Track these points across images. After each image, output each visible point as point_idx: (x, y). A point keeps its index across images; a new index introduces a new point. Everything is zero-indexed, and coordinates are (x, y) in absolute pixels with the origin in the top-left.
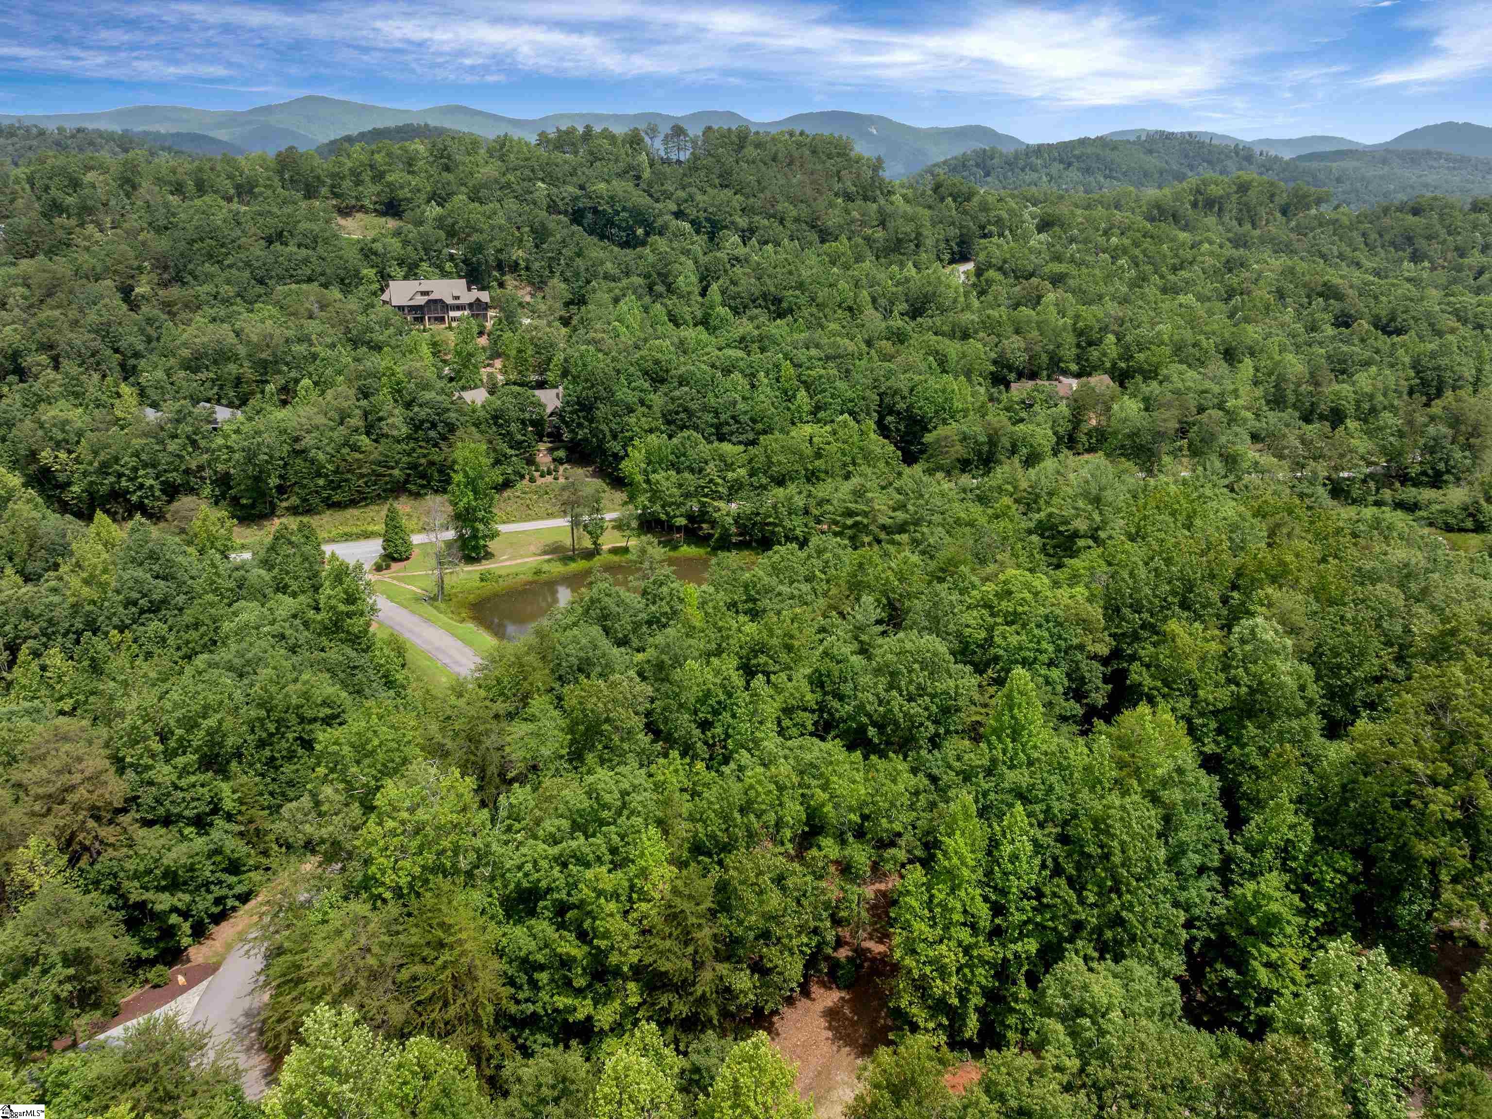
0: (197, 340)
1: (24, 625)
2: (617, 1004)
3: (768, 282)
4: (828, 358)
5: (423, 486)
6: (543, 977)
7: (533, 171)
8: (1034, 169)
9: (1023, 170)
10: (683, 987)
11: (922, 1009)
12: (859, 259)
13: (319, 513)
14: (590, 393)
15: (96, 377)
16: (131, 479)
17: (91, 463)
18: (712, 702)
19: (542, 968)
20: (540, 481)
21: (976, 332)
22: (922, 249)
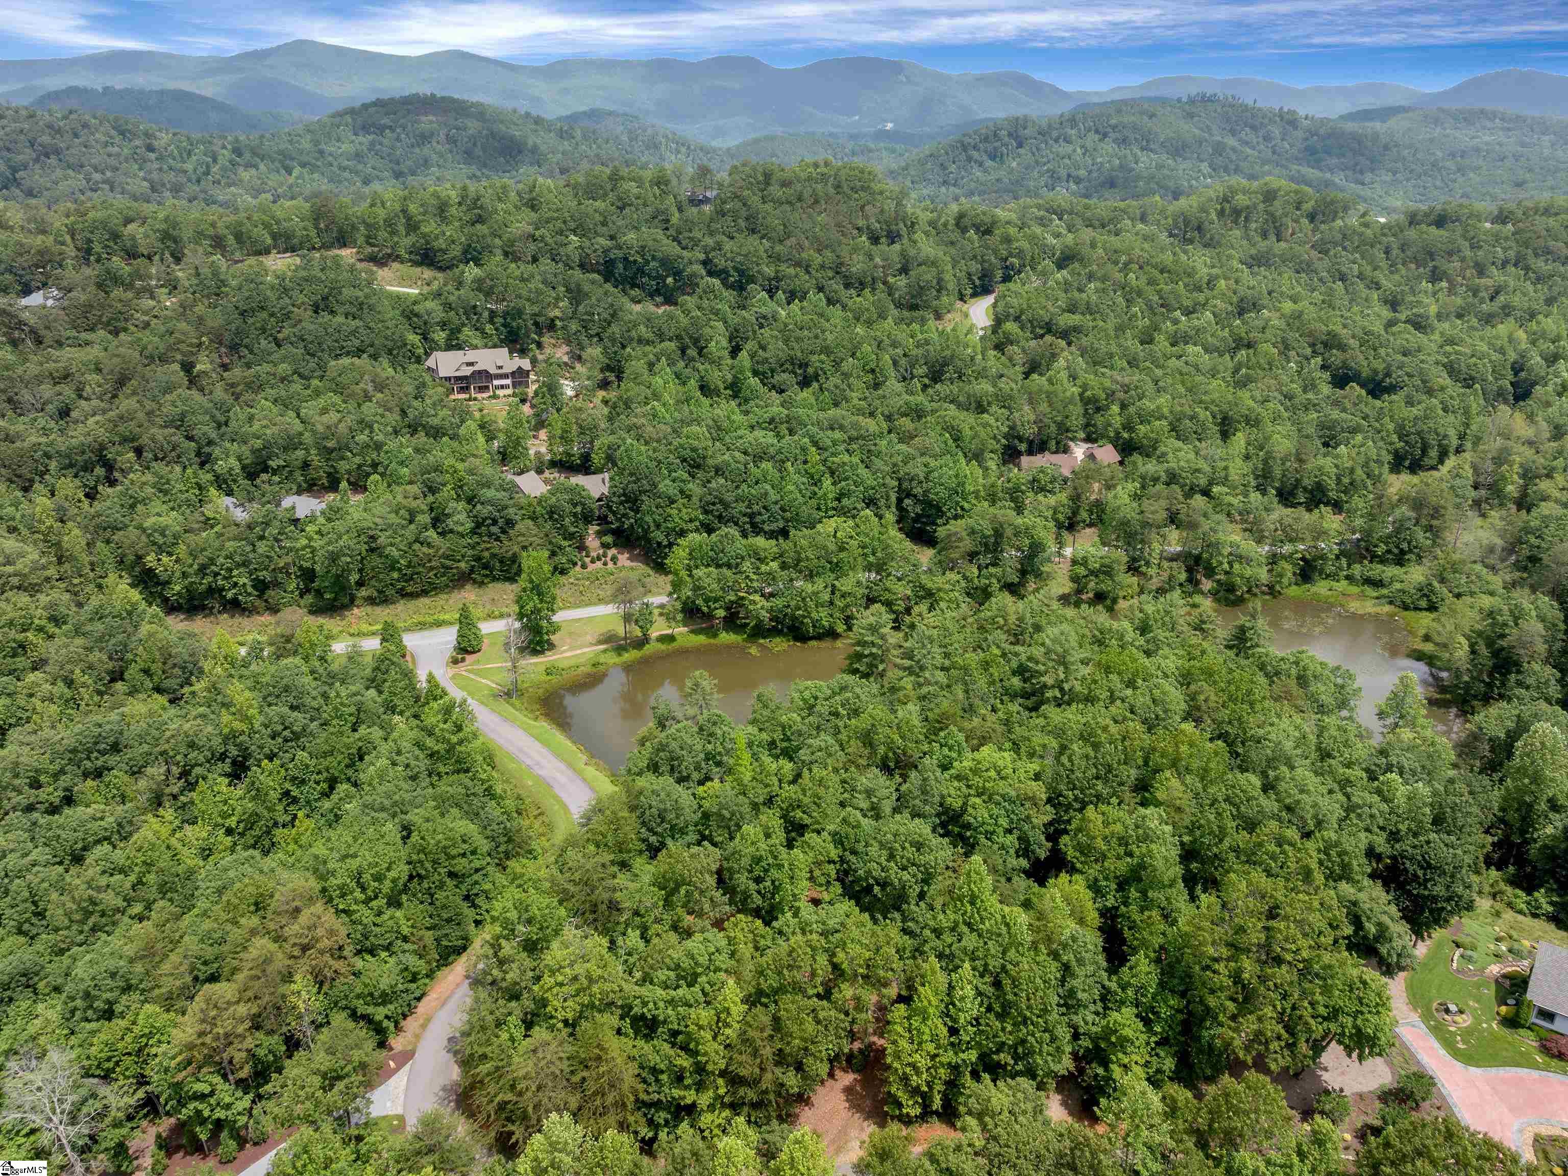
0: (268, 432)
1: (193, 755)
2: (711, 1093)
3: (796, 347)
4: (851, 439)
5: (487, 576)
6: (664, 1077)
7: (565, 222)
8: (1068, 141)
9: (1056, 141)
10: (753, 1083)
11: (904, 1092)
12: (882, 316)
13: (393, 603)
14: (635, 487)
15: (178, 469)
16: (225, 578)
17: (191, 566)
18: (764, 864)
19: (662, 1072)
20: (591, 567)
21: (989, 404)
22: (944, 292)
